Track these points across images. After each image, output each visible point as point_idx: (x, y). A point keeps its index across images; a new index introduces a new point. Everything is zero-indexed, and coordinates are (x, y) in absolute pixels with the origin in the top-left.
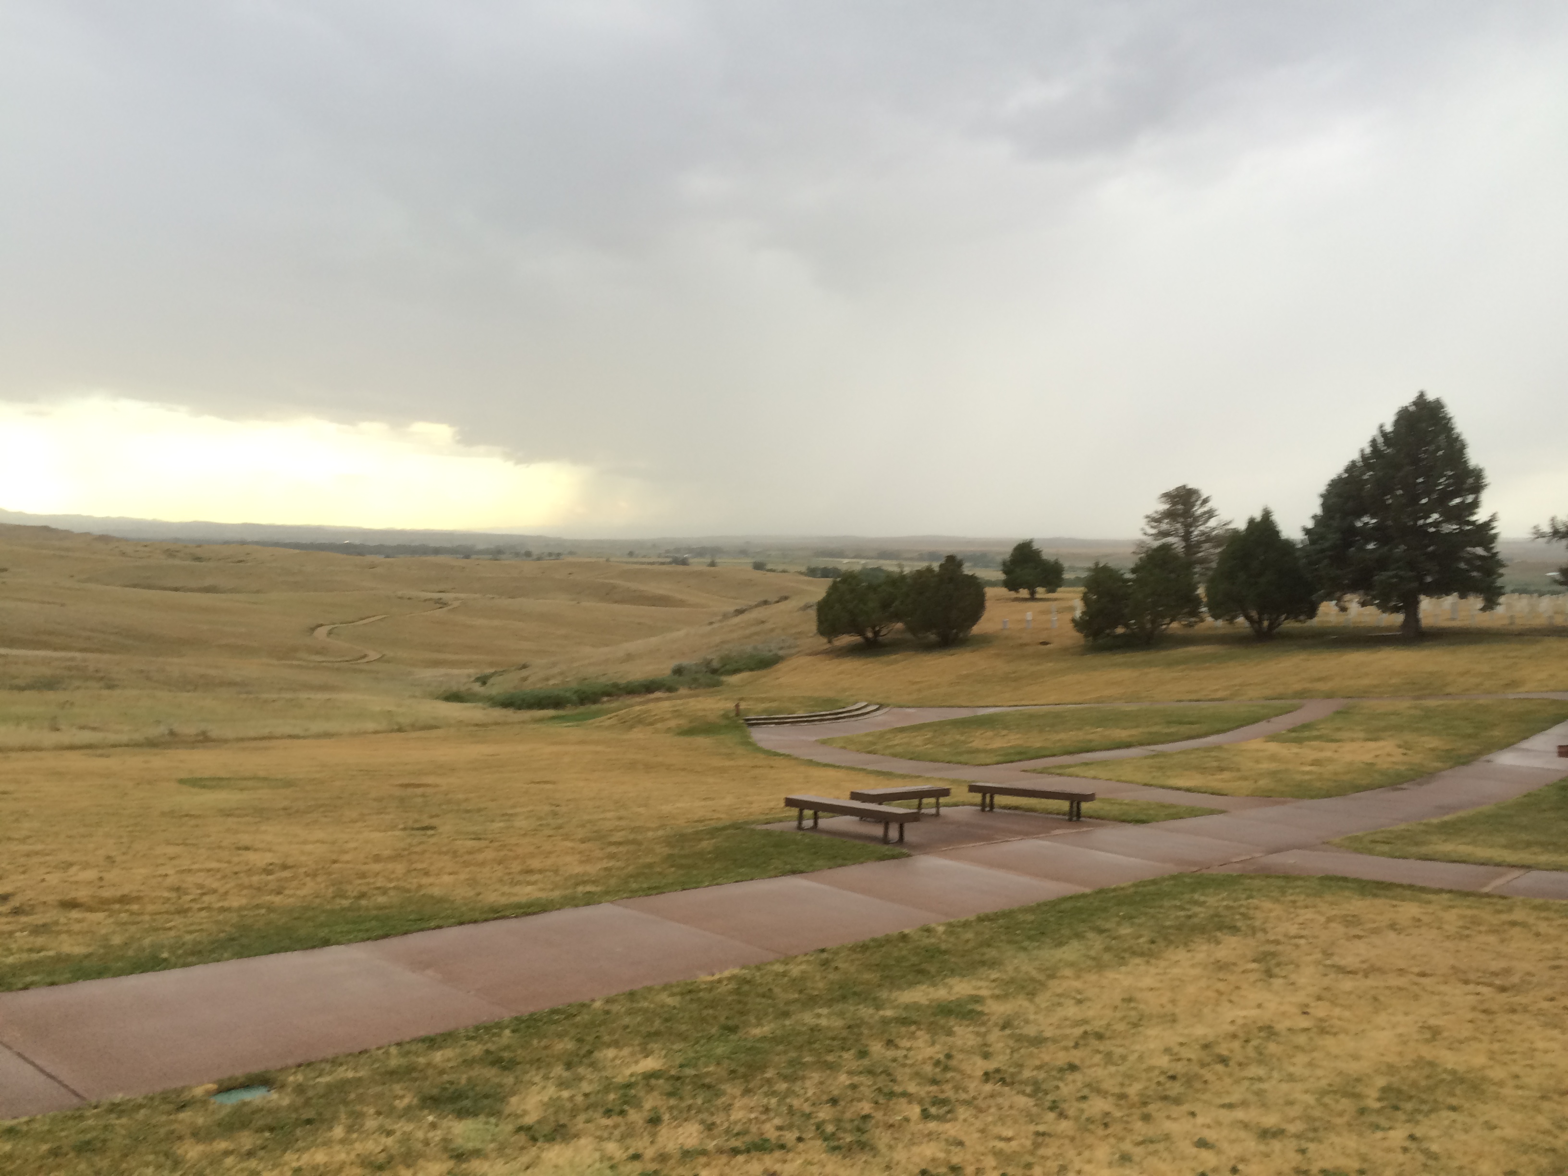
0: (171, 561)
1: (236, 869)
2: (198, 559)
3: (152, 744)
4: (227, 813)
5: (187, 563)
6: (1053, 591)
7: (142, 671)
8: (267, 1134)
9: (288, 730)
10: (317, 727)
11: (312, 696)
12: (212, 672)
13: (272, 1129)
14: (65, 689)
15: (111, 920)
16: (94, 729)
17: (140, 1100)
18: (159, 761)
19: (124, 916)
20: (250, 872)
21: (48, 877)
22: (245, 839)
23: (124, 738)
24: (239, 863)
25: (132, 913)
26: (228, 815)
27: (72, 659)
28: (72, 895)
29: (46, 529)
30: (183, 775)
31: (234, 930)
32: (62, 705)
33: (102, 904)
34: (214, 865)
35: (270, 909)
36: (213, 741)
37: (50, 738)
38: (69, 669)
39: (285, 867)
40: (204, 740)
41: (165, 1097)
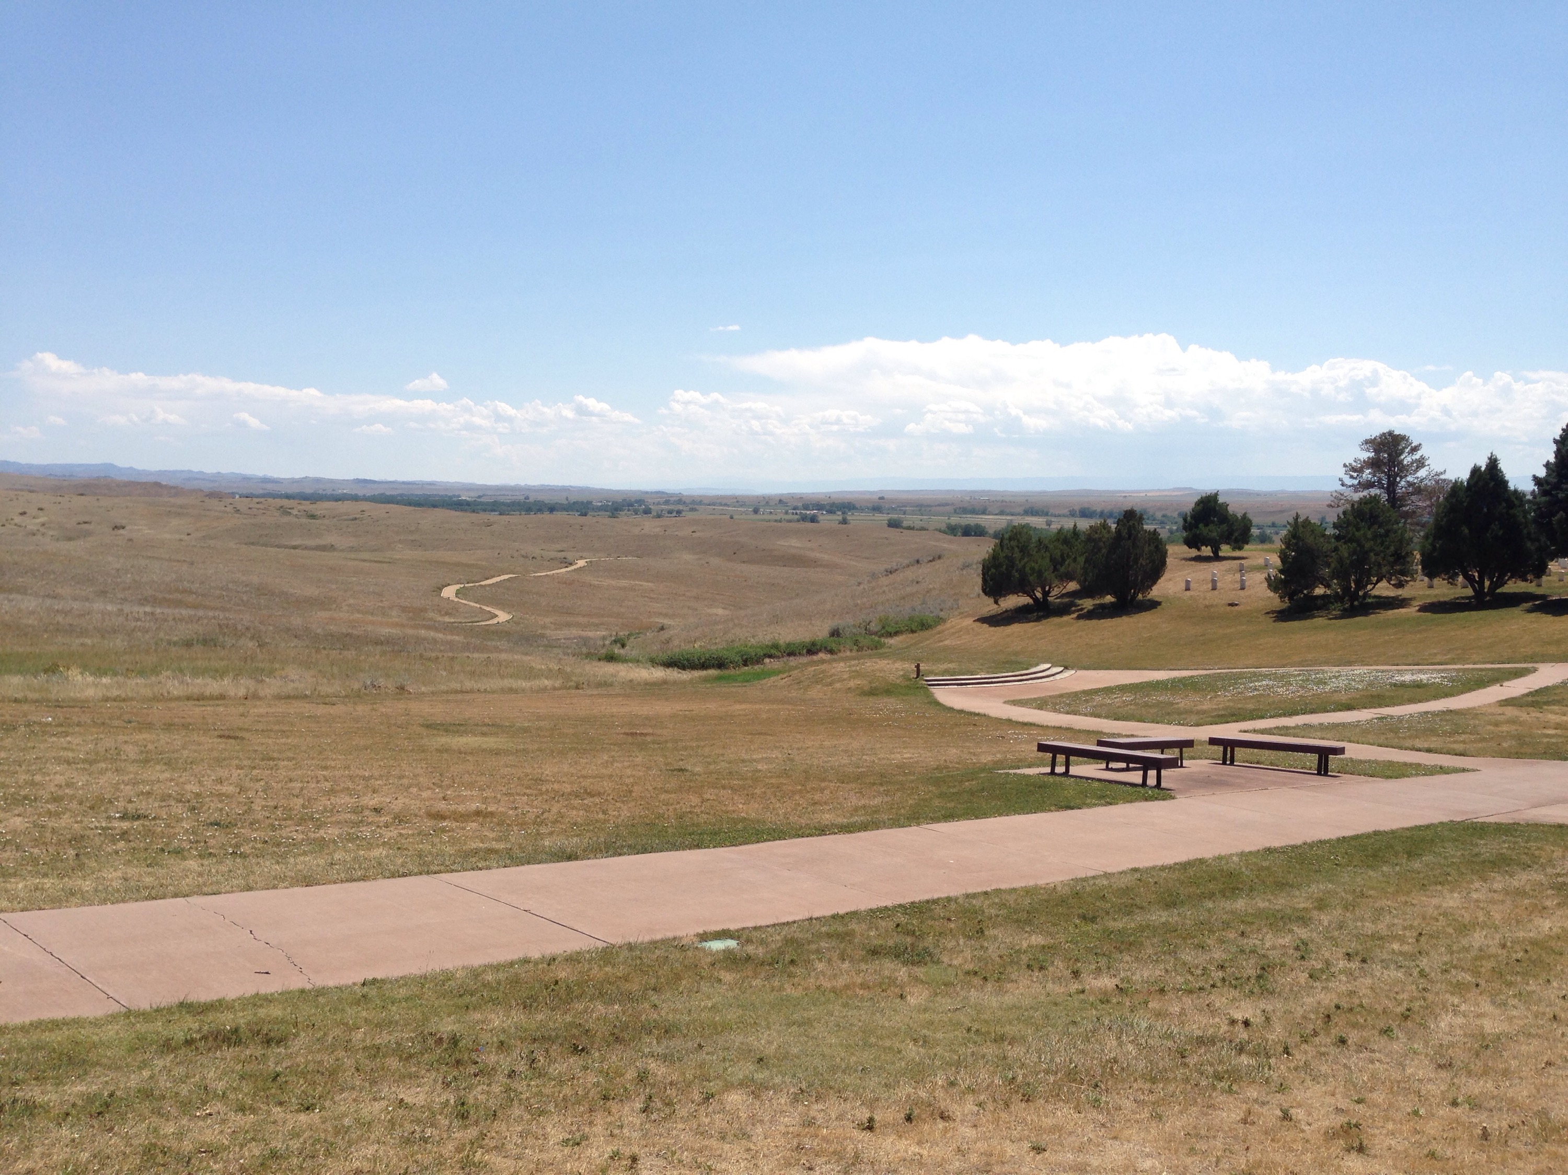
0: (286, 519)
2: (315, 516)
5: (305, 520)
6: (1240, 548)
29: (157, 484)
30: (420, 721)
38: (218, 627)
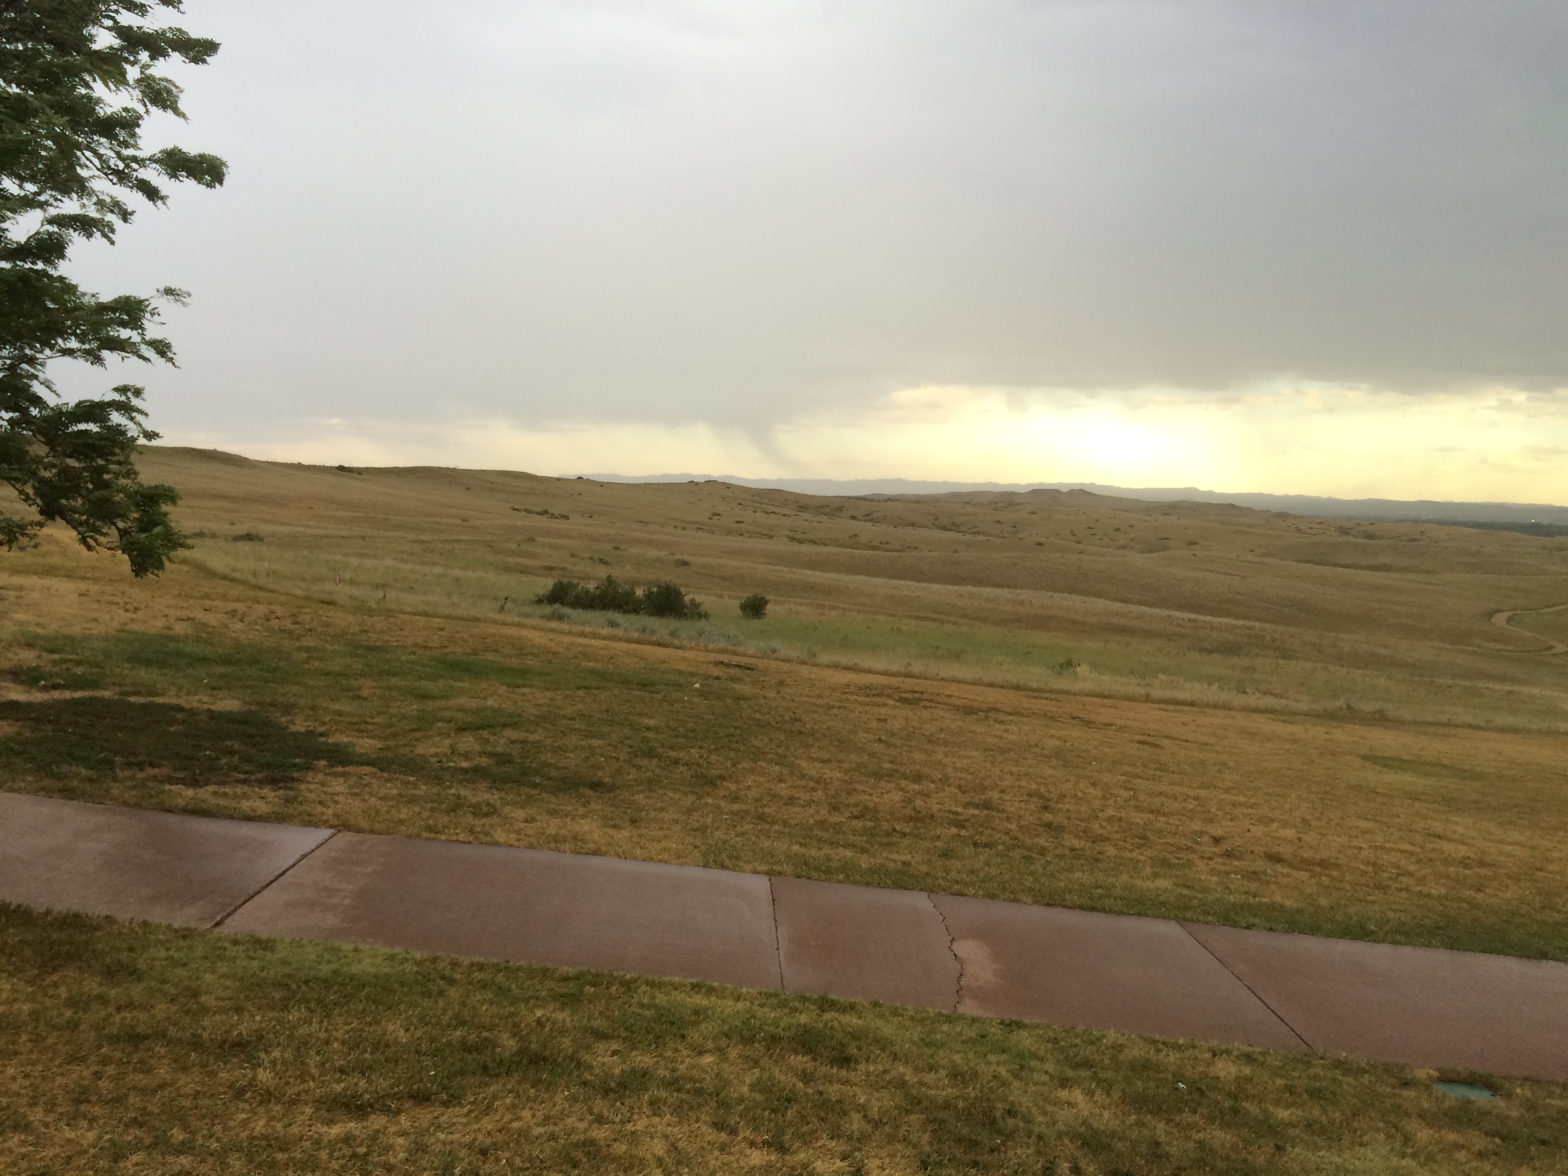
0: (1344, 539)
1: (1432, 856)
2: (1371, 537)
3: (1331, 716)
4: (1415, 797)
5: (1360, 540)
7: (1315, 645)
8: (1498, 1140)
9: (1469, 719)
10: (1499, 719)
11: (1491, 686)
12: (1384, 652)
13: (1503, 1138)
14: (1246, 656)
15: (1313, 881)
16: (1276, 696)
17: (1363, 1064)
18: (1340, 734)
19: (1326, 880)
20: (1446, 861)
21: (1253, 829)
22: (1437, 827)
23: (1303, 707)
24: (1433, 850)
25: (1333, 879)
26: (1416, 799)
27: (1251, 628)
28: (1276, 849)
29: (1231, 506)
30: (1364, 751)
31: (1438, 919)
32: (1246, 670)
33: (1304, 864)
34: (1406, 847)
35: (1474, 906)
36: (1389, 720)
37: (1239, 700)
38: (1249, 636)
39: (1482, 864)
40: (1380, 719)
41: (1388, 1069)
